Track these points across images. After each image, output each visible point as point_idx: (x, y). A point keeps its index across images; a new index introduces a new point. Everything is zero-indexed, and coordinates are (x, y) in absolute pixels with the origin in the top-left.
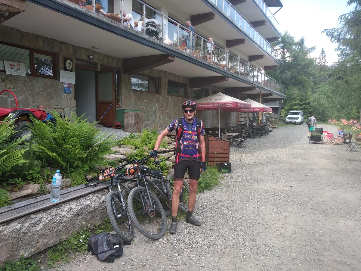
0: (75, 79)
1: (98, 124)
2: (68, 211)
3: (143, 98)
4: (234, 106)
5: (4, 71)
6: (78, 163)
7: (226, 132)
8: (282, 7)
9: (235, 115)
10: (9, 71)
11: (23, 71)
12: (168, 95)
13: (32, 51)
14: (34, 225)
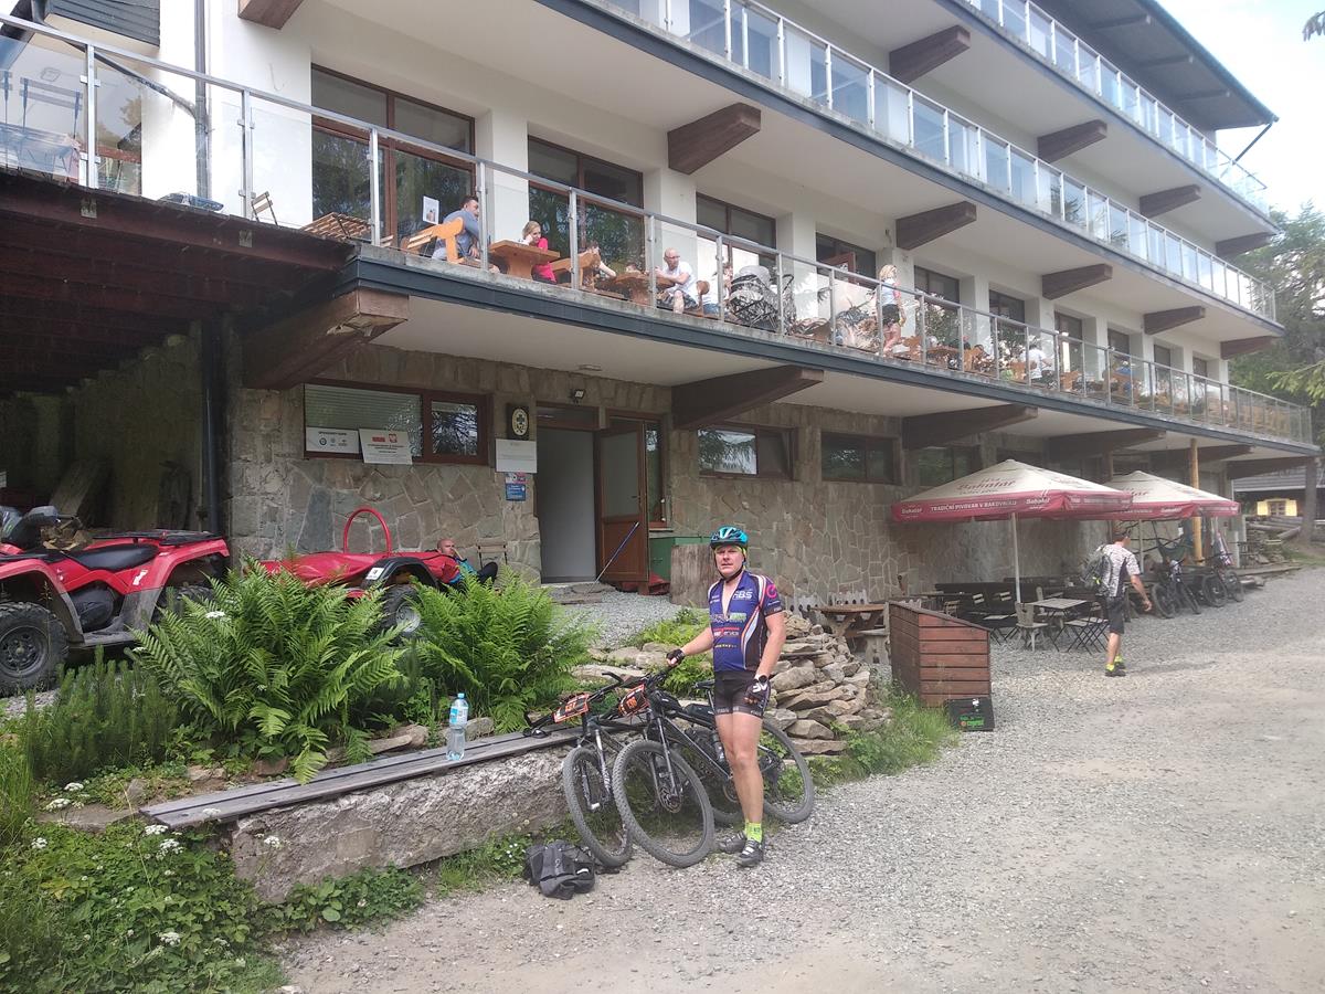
0: (535, 458)
1: (603, 581)
2: (482, 785)
3: (739, 496)
4: (1056, 505)
5: (360, 456)
6: (508, 682)
7: (1040, 596)
8: (1274, 124)
9: (1098, 530)
10: (370, 457)
11: (402, 453)
12: (824, 479)
13: (427, 397)
14: (414, 802)
